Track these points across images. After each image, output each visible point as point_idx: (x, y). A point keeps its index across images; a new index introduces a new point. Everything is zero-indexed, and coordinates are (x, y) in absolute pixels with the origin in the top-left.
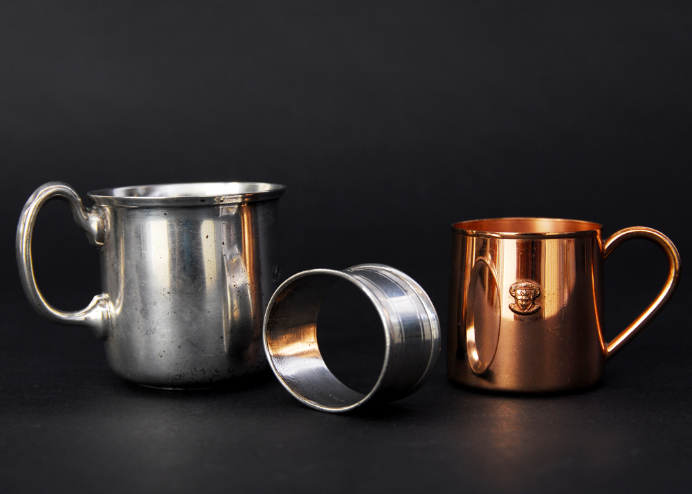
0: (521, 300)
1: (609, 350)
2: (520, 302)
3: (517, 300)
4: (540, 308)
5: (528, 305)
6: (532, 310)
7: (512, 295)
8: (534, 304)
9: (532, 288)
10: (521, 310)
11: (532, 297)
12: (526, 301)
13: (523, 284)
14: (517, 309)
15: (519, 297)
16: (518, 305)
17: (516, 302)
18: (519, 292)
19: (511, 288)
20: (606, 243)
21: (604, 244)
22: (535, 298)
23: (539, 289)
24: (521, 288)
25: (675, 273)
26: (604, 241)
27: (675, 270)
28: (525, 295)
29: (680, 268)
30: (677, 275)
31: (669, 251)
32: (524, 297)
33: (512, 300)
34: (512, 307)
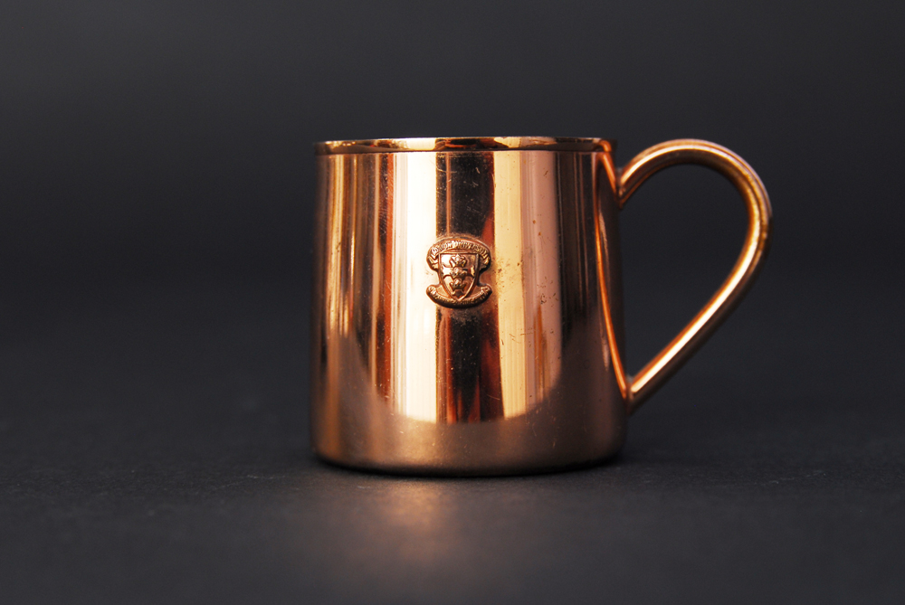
0: (451, 275)
1: (636, 387)
2: (448, 280)
3: (442, 277)
4: (490, 292)
5: (466, 286)
6: (473, 297)
7: (431, 266)
8: (477, 284)
9: (471, 251)
10: (451, 296)
11: (473, 272)
12: (462, 277)
13: (454, 244)
14: (443, 296)
15: (446, 271)
16: (445, 287)
17: (442, 283)
18: (446, 259)
19: (430, 253)
20: (623, 173)
21: (618, 175)
22: (480, 272)
23: (489, 254)
24: (450, 251)
25: (761, 231)
26: (620, 170)
27: (761, 225)
28: (459, 265)
29: (771, 221)
30: (765, 235)
31: (746, 186)
32: (457, 271)
33: (433, 278)
34: (433, 293)
